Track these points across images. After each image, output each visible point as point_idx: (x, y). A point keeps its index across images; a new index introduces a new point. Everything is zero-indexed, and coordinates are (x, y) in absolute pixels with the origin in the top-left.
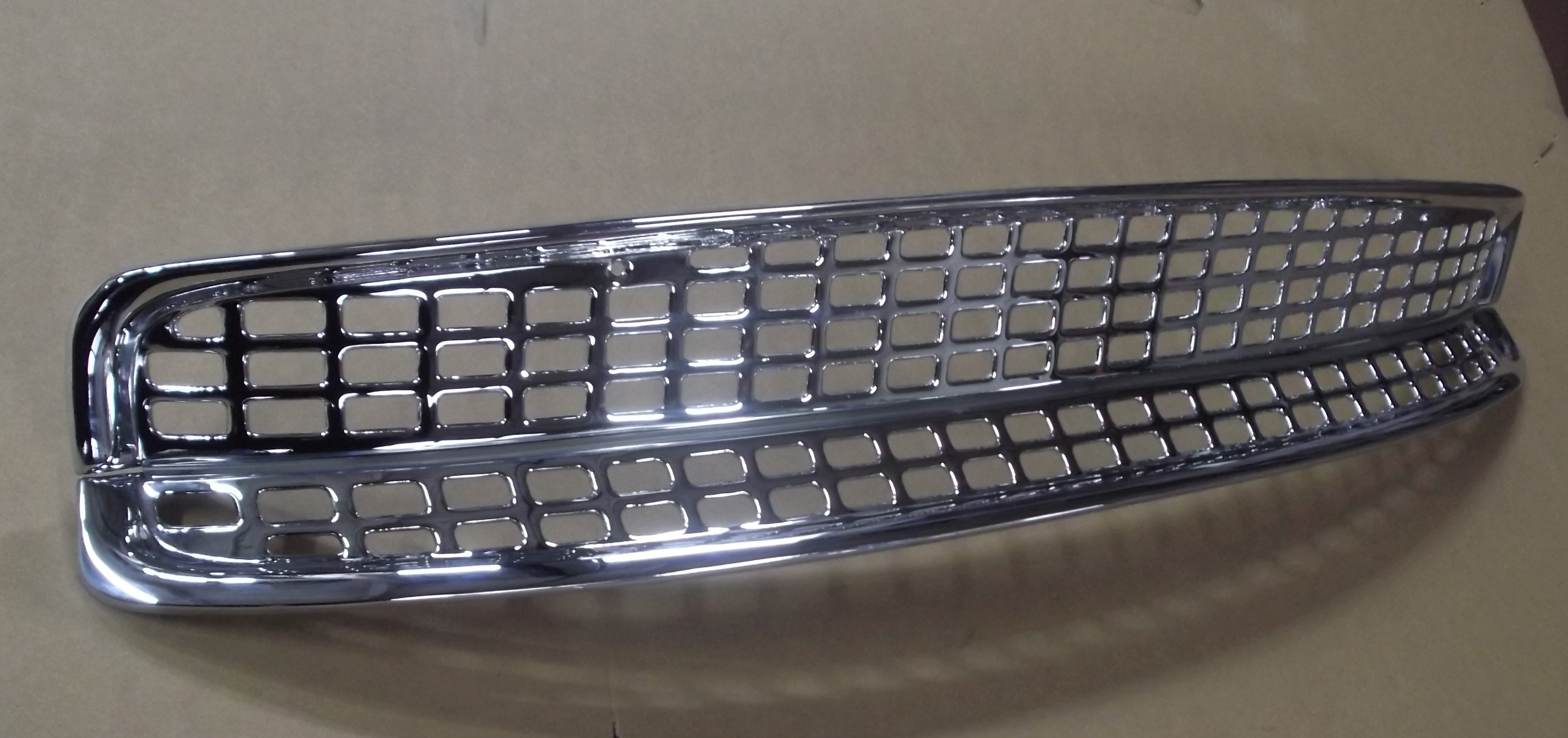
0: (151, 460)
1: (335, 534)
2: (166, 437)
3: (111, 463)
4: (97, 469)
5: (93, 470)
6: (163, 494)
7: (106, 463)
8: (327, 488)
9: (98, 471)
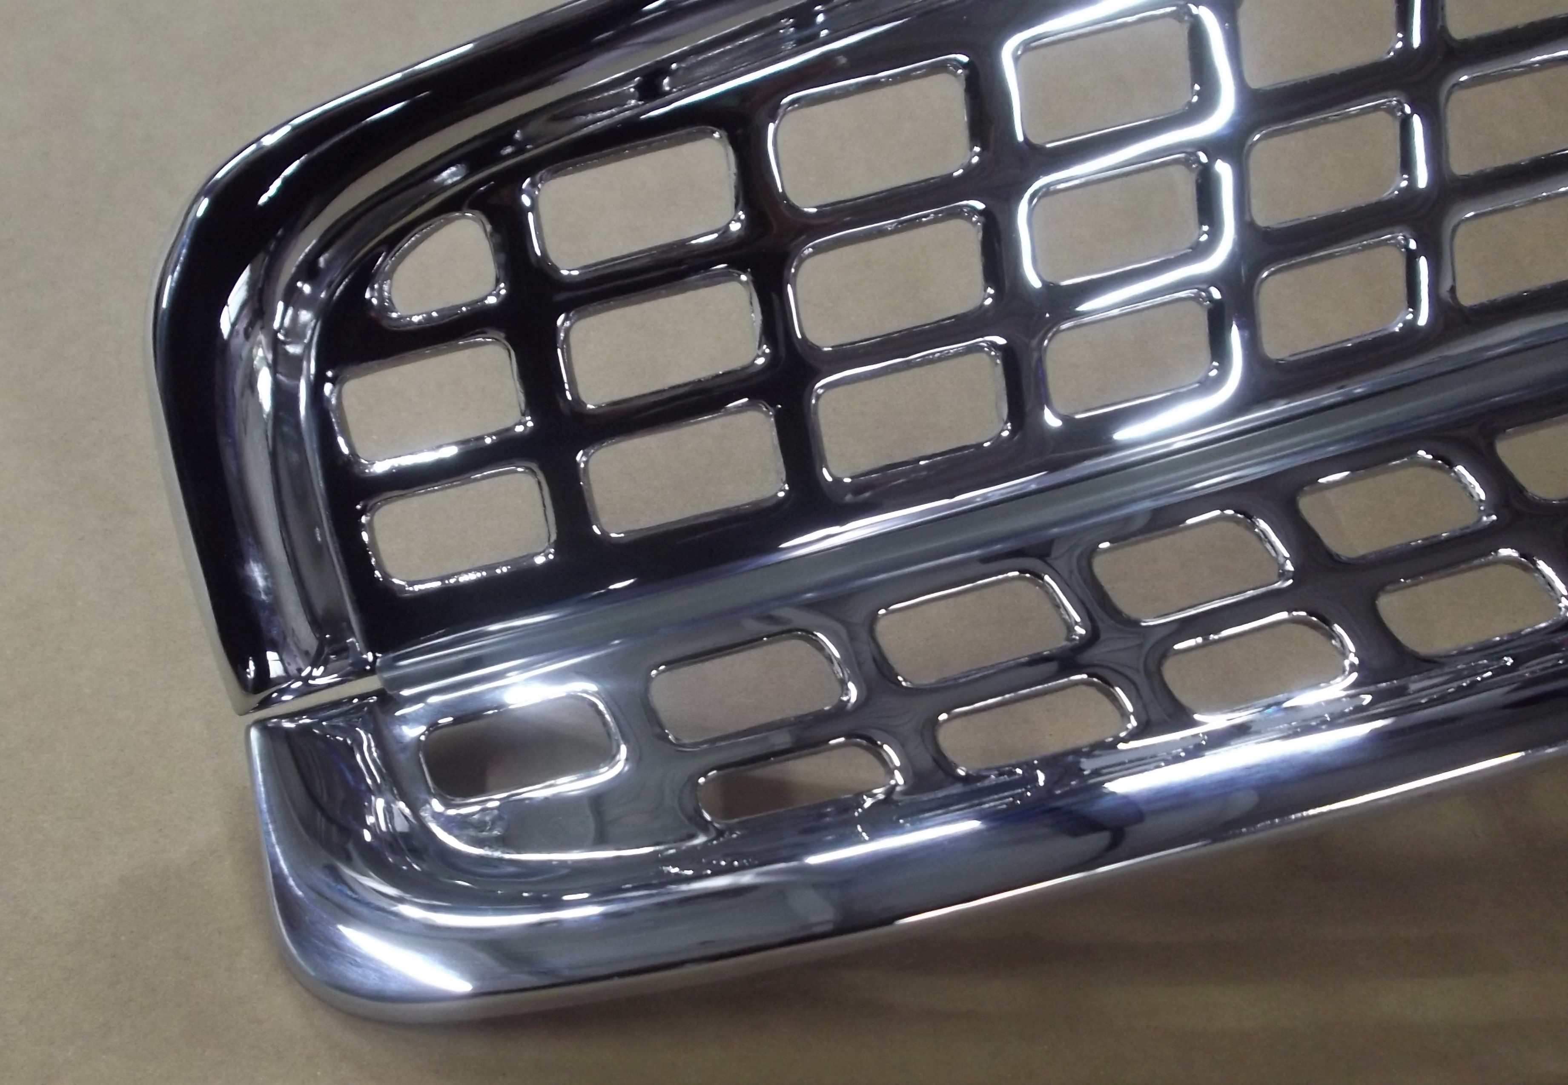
0: (392, 655)
1: (864, 742)
2: (417, 588)
3: (310, 676)
4: (282, 692)
5: (275, 695)
6: (433, 727)
7: (298, 678)
8: (815, 633)
9: (286, 698)
